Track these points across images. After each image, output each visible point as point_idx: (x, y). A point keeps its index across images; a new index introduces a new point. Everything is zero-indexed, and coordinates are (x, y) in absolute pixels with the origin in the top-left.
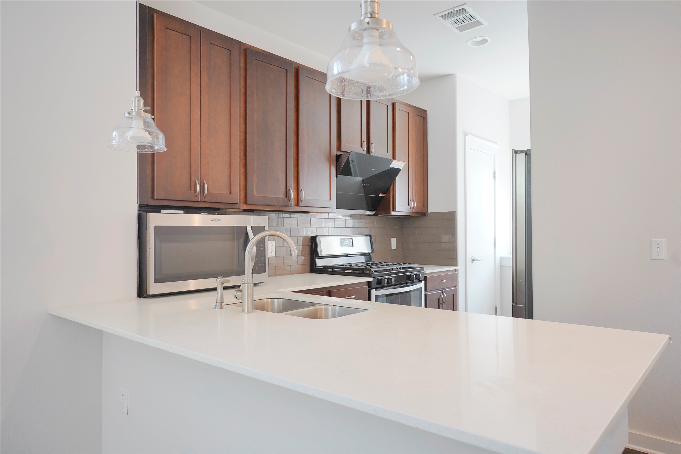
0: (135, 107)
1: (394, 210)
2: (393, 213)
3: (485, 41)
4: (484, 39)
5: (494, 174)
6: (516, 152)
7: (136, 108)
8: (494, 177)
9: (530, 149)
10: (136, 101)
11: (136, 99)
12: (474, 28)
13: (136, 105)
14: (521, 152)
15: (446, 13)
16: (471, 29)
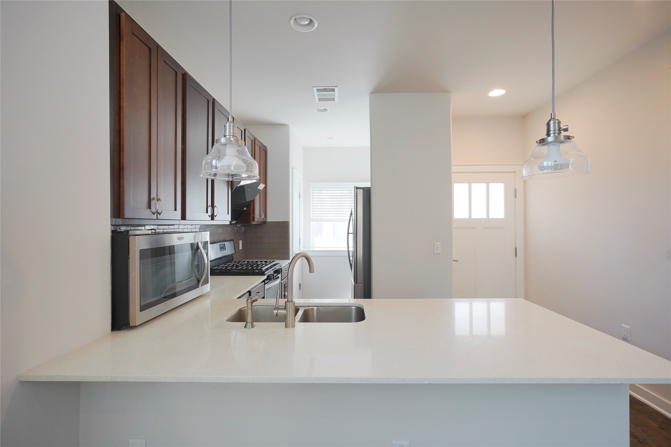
0: (230, 133)
1: (253, 220)
2: (253, 223)
3: (325, 110)
4: (325, 109)
5: (300, 195)
6: (357, 188)
7: (232, 135)
8: (300, 197)
9: (370, 187)
10: (232, 127)
11: (232, 125)
12: (328, 102)
13: (232, 132)
14: (360, 188)
15: (322, 88)
16: (326, 102)
